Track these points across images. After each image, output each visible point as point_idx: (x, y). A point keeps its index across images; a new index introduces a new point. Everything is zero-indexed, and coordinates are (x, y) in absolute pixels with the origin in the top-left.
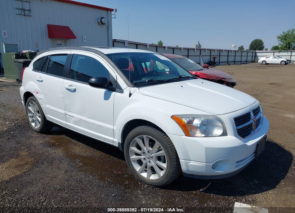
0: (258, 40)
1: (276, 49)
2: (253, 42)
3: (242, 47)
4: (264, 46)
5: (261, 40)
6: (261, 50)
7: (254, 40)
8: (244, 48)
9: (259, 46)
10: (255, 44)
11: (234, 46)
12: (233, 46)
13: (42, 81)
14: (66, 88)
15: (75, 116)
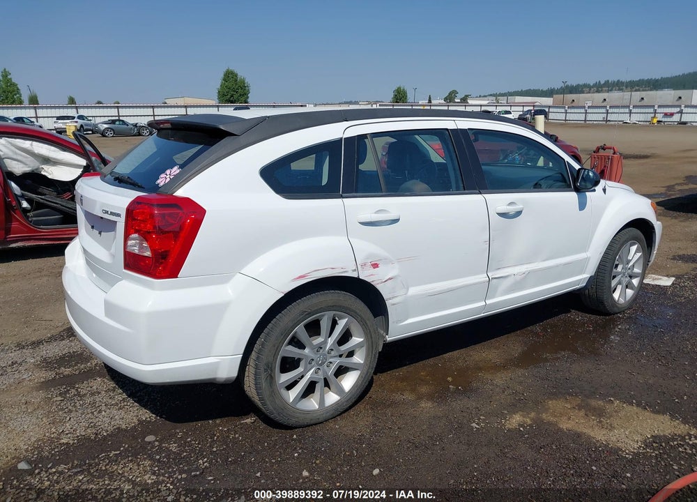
13: (396, 221)
14: (498, 214)
15: (515, 273)
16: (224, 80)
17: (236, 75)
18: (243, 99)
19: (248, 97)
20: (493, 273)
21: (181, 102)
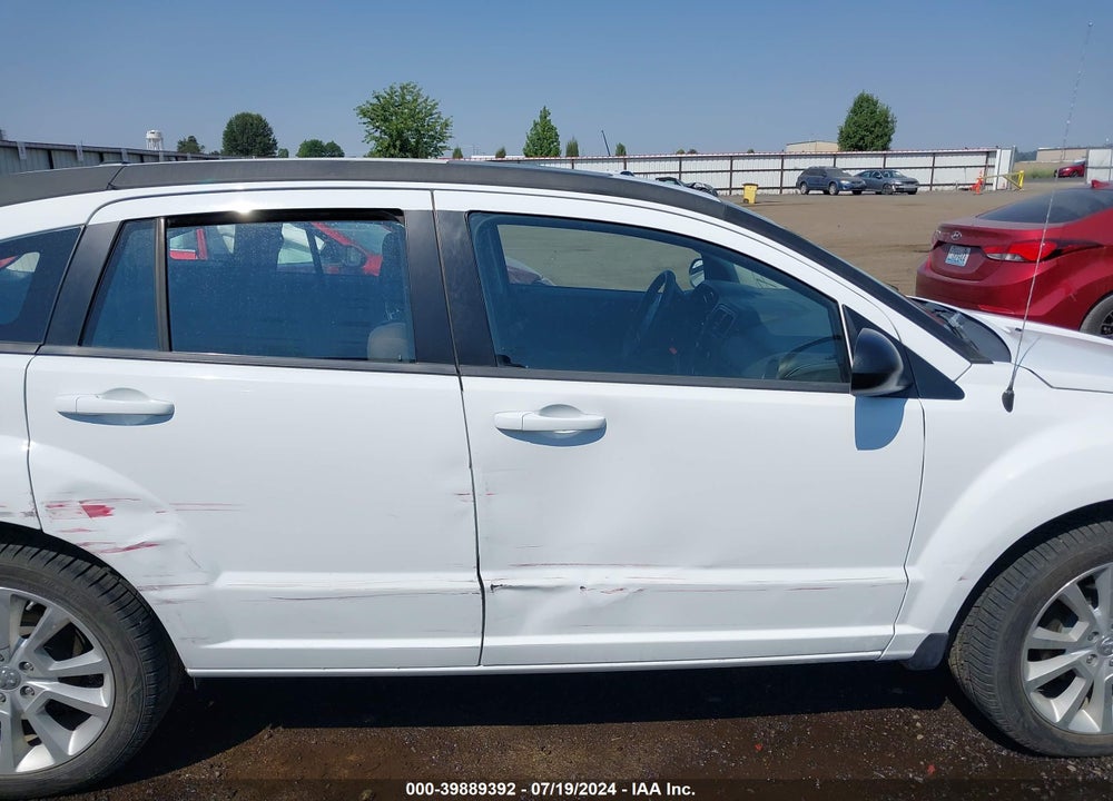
0: (250, 116)
1: (316, 151)
2: (231, 122)
3: (193, 140)
4: (274, 140)
5: (259, 118)
6: (265, 156)
7: (237, 117)
8: (203, 147)
9: (258, 140)
10: (243, 133)
11: (153, 136)
12: (149, 136)
13: (165, 416)
14: (504, 431)
15: (588, 583)
16: (854, 111)
17: (875, 104)
18: (880, 143)
19: (890, 140)
20: (500, 574)
21: (809, 148)
